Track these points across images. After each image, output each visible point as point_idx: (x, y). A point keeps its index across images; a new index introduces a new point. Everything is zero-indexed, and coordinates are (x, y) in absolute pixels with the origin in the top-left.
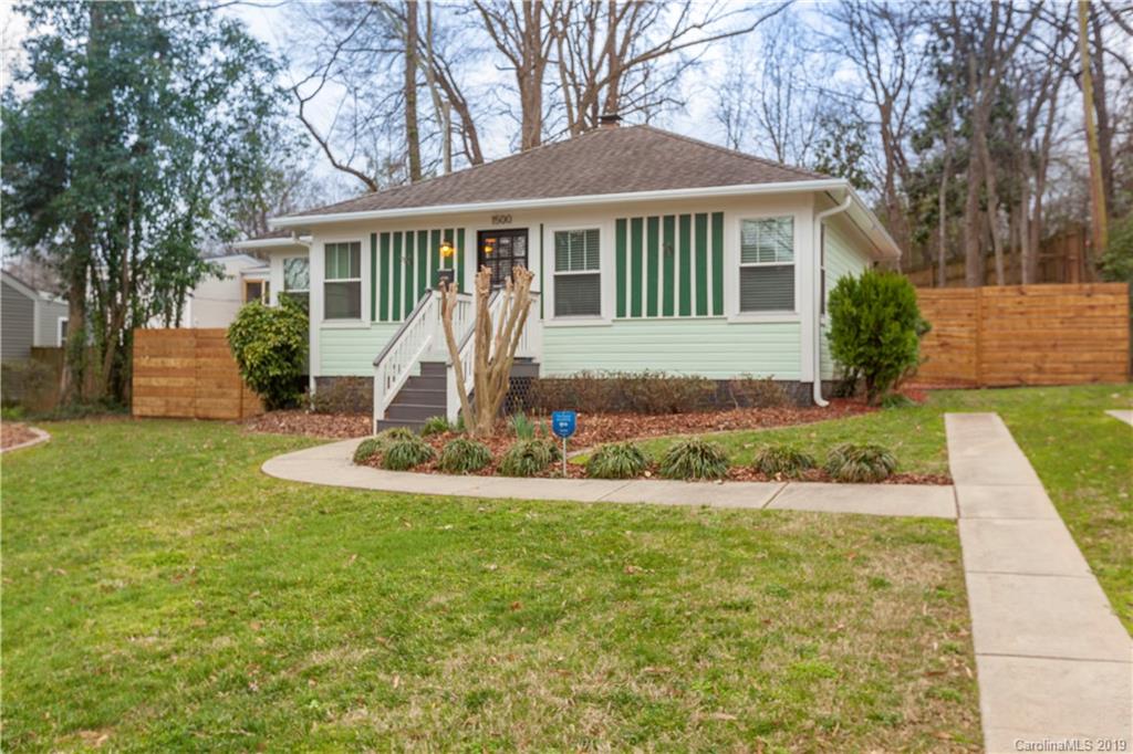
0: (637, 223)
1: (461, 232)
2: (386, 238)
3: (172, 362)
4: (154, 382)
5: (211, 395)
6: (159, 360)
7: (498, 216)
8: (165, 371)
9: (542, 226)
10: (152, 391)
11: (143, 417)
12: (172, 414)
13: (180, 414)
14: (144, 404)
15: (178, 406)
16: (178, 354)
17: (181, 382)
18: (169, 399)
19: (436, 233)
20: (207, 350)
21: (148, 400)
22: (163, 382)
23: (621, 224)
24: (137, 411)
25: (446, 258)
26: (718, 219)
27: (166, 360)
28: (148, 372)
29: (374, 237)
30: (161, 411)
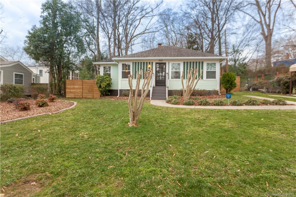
0: (187, 63)
1: (152, 63)
2: (135, 63)
3: (76, 87)
4: (72, 91)
5: (87, 93)
6: (73, 86)
7: (160, 60)
8: (74, 88)
9: (169, 62)
10: (71, 92)
11: (68, 98)
12: (76, 97)
13: (78, 97)
14: (69, 95)
15: (78, 95)
16: (78, 85)
17: (79, 90)
18: (76, 94)
19: (147, 63)
20: (85, 84)
21: (70, 94)
22: (74, 91)
23: (184, 63)
24: (67, 97)
25: (149, 67)
26: (202, 63)
27: (74, 86)
28: (70, 89)
29: (133, 63)
30: (74, 97)
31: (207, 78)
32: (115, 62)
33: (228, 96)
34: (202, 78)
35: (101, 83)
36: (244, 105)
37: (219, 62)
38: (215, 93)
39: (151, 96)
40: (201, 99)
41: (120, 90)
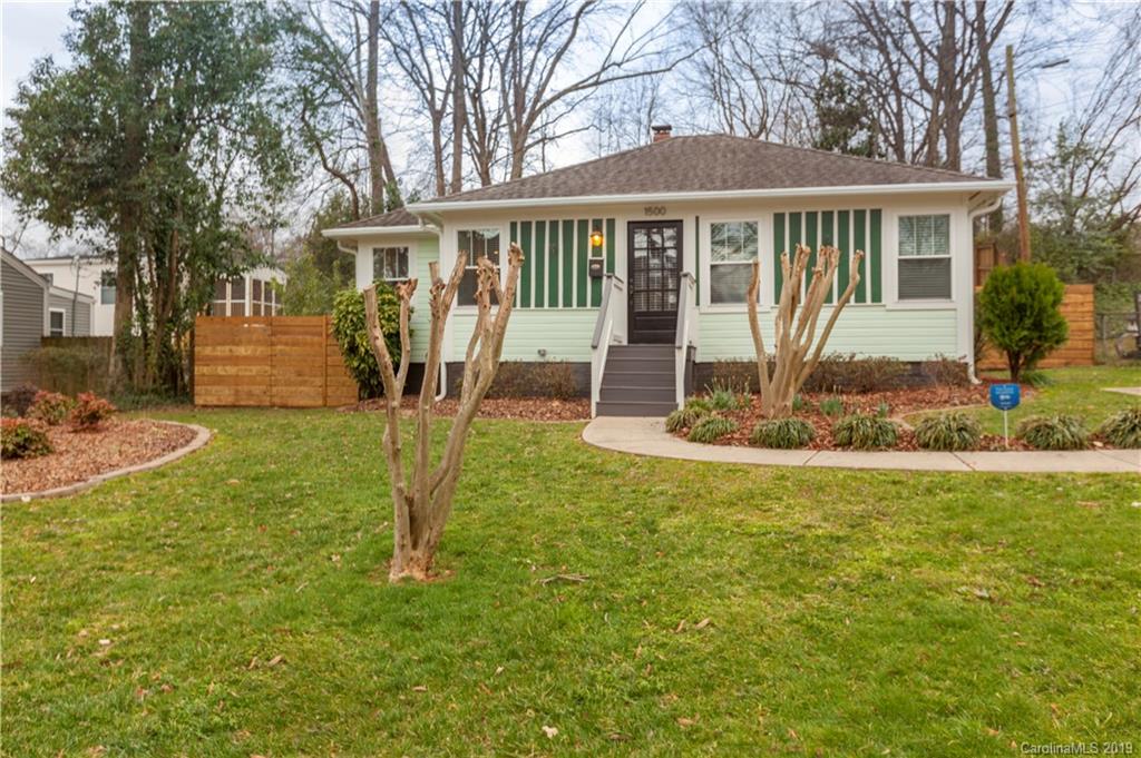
0: (795, 217)
1: (611, 223)
2: (524, 228)
3: (242, 351)
4: (220, 370)
5: (288, 383)
6: (227, 348)
7: (650, 208)
8: (233, 360)
9: (697, 218)
10: (219, 380)
11: (204, 406)
12: (243, 403)
13: (252, 403)
14: (208, 393)
15: (250, 394)
16: (250, 342)
17: (255, 370)
18: (240, 387)
20: (284, 338)
21: (214, 389)
22: (231, 370)
23: (779, 219)
24: (199, 400)
25: (594, 247)
26: (876, 215)
27: (234, 348)
28: (211, 360)
29: (513, 225)
30: (230, 400)
31: (902, 295)
32: (425, 224)
33: (1002, 397)
34: (877, 297)
35: (355, 330)
36: (1099, 444)
37: (964, 211)
38: (949, 374)
39: (595, 397)
40: (860, 409)
41: (448, 364)
